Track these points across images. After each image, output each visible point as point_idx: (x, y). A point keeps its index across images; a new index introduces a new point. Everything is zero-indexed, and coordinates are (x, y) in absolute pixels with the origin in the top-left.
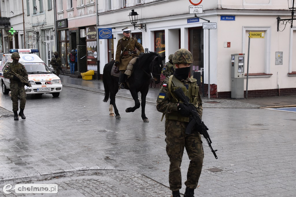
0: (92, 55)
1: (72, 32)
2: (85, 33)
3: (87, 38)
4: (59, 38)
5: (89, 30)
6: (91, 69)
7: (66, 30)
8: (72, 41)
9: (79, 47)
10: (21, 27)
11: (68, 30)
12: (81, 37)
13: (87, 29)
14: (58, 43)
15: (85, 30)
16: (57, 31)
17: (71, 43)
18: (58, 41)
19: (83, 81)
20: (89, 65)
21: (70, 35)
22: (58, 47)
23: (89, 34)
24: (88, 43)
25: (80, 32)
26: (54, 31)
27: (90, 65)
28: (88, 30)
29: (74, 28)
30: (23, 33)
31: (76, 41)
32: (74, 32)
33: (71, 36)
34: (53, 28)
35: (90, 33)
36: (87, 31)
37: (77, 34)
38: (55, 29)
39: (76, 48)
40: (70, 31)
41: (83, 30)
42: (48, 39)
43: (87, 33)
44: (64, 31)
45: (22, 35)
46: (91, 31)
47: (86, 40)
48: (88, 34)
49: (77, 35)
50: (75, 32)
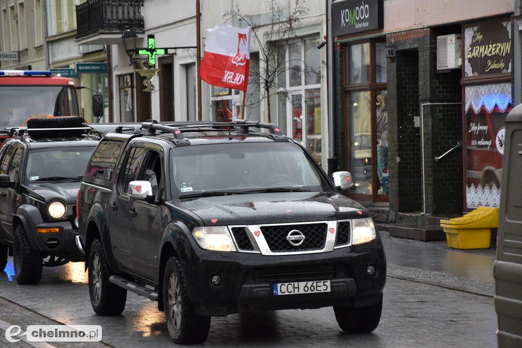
0: (489, 143)
1: (400, 48)
2: (457, 51)
3: (469, 71)
4: (341, 73)
5: (480, 37)
6: (484, 202)
7: (374, 42)
8: (399, 87)
9: (429, 110)
10: (185, 36)
11: (383, 39)
12: (440, 67)
13: (469, 34)
14: (339, 97)
15: (461, 38)
16: (334, 44)
17: (395, 92)
18: (339, 89)
19: (449, 252)
20: (473, 186)
21: (392, 59)
22: (339, 114)
23: (475, 54)
24: (469, 92)
25: (436, 48)
26: (322, 45)
27: (480, 186)
28: (474, 37)
29: (409, 32)
30: (195, 60)
31: (418, 83)
32: (408, 47)
33: (394, 65)
34: (318, 34)
35: (482, 49)
36: (468, 40)
37: (420, 54)
38: (326, 38)
39: (418, 115)
40: (394, 46)
41: (452, 37)
42: (295, 81)
43: (467, 48)
44: (367, 46)
45: (187, 67)
46: (484, 43)
47: (463, 81)
48: (470, 56)
49: (421, 59)
50: (415, 46)
